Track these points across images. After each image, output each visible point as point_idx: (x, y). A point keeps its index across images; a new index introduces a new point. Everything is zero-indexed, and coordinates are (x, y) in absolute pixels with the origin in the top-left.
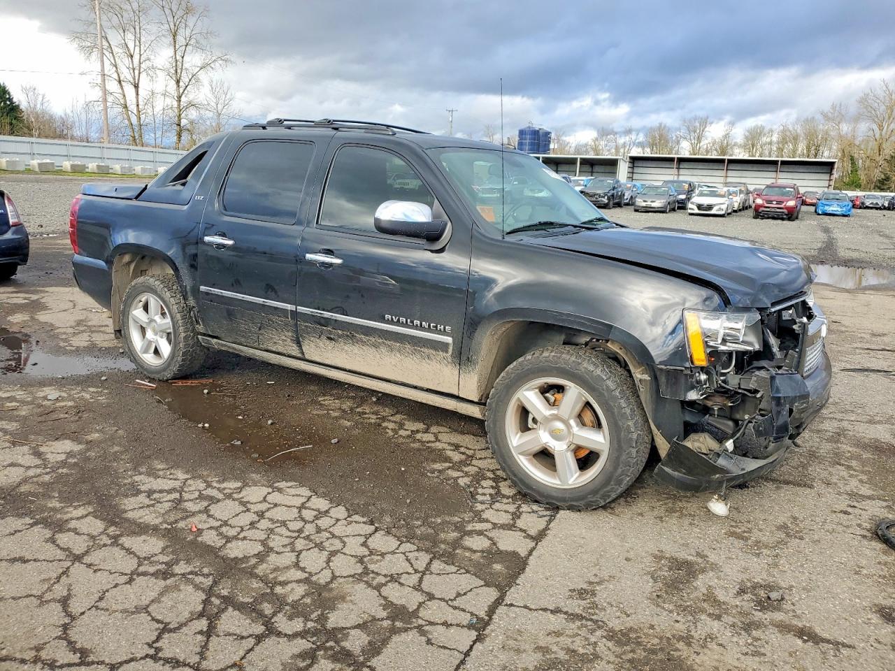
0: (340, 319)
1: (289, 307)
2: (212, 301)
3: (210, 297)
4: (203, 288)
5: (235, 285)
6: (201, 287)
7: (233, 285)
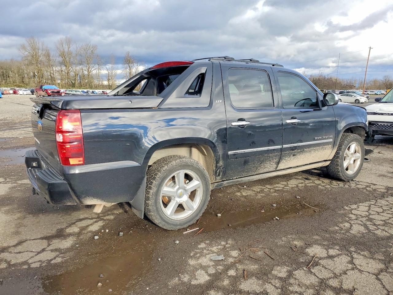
0: (300, 145)
1: (279, 147)
2: (237, 158)
3: (235, 156)
4: (230, 153)
5: (252, 144)
6: (229, 152)
7: (250, 145)
